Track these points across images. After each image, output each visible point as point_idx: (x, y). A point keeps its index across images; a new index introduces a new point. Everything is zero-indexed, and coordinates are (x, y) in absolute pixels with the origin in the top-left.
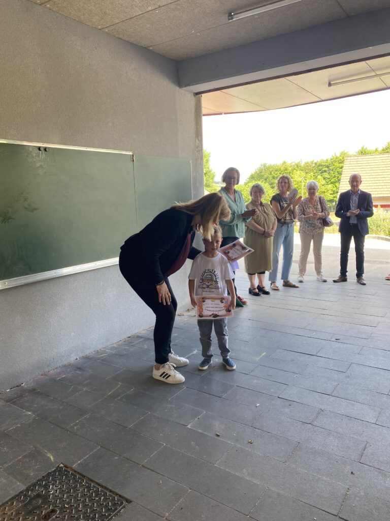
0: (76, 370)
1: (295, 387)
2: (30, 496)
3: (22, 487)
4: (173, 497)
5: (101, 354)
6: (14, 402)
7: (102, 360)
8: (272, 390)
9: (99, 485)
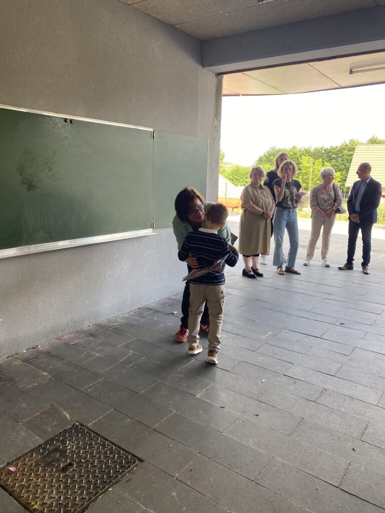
0: (89, 337)
1: (299, 367)
2: (48, 449)
3: (41, 441)
4: (183, 460)
5: (113, 323)
6: (30, 362)
7: (114, 329)
8: (278, 368)
9: (113, 444)
